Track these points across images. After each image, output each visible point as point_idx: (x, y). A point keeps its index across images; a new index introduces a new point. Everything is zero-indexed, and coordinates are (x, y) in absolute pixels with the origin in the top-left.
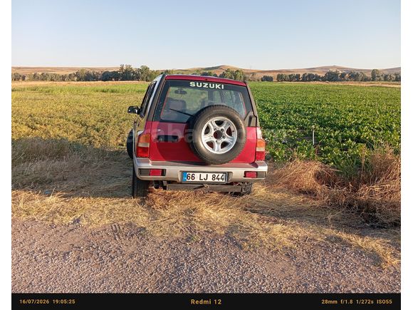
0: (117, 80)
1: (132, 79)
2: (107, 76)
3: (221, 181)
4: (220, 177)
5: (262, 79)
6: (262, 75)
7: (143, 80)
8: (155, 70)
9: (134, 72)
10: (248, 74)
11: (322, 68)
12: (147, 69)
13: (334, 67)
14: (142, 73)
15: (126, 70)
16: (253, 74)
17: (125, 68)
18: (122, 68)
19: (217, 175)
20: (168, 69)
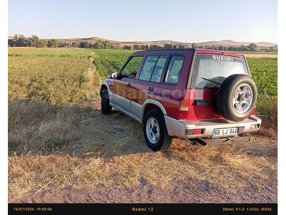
0: (12, 46)
1: (25, 46)
3: (235, 134)
4: (234, 131)
5: (123, 47)
6: (123, 45)
7: (34, 46)
8: (43, 39)
9: (26, 41)
10: (114, 44)
11: (161, 41)
12: (36, 38)
13: (169, 41)
14: (33, 41)
15: (20, 39)
16: (118, 44)
17: (18, 37)
18: (16, 37)
19: (233, 129)
20: (54, 39)
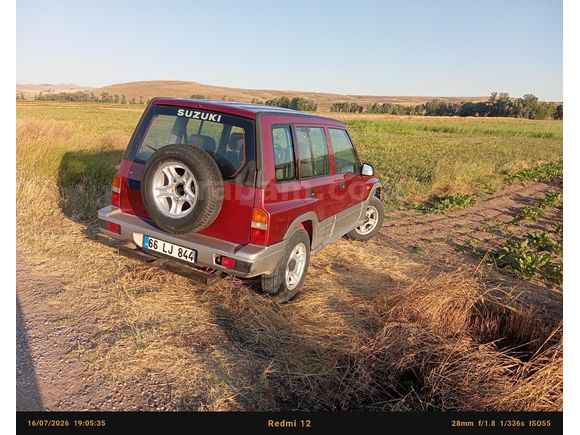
0: (481, 115)
1: (507, 114)
2: (469, 109)
3: (189, 260)
4: (188, 254)
7: (524, 115)
8: (548, 101)
9: (511, 105)
12: (533, 99)
14: (524, 106)
15: (499, 101)
17: (498, 97)
18: (493, 98)
19: (184, 250)
